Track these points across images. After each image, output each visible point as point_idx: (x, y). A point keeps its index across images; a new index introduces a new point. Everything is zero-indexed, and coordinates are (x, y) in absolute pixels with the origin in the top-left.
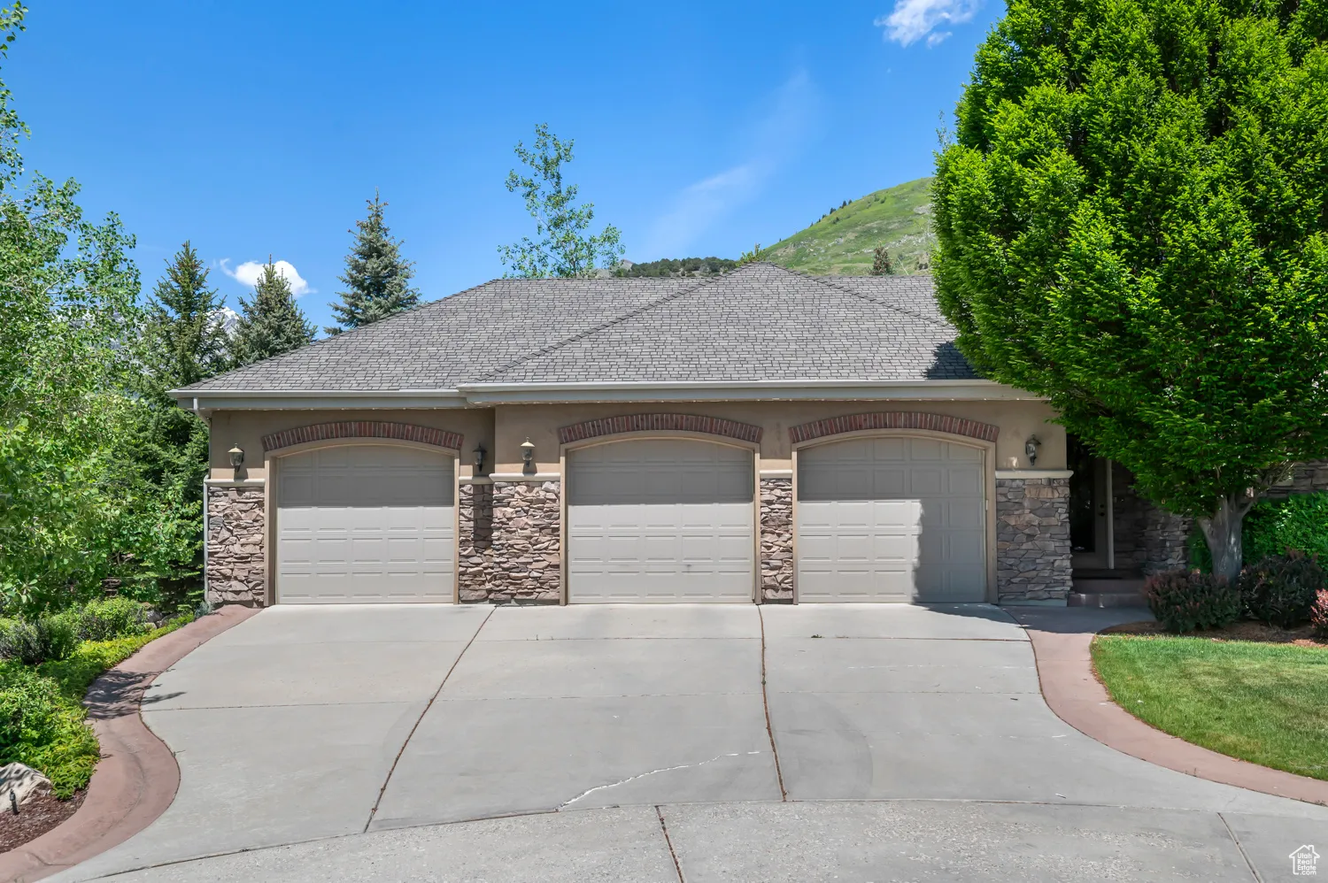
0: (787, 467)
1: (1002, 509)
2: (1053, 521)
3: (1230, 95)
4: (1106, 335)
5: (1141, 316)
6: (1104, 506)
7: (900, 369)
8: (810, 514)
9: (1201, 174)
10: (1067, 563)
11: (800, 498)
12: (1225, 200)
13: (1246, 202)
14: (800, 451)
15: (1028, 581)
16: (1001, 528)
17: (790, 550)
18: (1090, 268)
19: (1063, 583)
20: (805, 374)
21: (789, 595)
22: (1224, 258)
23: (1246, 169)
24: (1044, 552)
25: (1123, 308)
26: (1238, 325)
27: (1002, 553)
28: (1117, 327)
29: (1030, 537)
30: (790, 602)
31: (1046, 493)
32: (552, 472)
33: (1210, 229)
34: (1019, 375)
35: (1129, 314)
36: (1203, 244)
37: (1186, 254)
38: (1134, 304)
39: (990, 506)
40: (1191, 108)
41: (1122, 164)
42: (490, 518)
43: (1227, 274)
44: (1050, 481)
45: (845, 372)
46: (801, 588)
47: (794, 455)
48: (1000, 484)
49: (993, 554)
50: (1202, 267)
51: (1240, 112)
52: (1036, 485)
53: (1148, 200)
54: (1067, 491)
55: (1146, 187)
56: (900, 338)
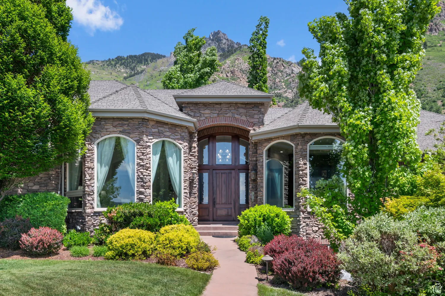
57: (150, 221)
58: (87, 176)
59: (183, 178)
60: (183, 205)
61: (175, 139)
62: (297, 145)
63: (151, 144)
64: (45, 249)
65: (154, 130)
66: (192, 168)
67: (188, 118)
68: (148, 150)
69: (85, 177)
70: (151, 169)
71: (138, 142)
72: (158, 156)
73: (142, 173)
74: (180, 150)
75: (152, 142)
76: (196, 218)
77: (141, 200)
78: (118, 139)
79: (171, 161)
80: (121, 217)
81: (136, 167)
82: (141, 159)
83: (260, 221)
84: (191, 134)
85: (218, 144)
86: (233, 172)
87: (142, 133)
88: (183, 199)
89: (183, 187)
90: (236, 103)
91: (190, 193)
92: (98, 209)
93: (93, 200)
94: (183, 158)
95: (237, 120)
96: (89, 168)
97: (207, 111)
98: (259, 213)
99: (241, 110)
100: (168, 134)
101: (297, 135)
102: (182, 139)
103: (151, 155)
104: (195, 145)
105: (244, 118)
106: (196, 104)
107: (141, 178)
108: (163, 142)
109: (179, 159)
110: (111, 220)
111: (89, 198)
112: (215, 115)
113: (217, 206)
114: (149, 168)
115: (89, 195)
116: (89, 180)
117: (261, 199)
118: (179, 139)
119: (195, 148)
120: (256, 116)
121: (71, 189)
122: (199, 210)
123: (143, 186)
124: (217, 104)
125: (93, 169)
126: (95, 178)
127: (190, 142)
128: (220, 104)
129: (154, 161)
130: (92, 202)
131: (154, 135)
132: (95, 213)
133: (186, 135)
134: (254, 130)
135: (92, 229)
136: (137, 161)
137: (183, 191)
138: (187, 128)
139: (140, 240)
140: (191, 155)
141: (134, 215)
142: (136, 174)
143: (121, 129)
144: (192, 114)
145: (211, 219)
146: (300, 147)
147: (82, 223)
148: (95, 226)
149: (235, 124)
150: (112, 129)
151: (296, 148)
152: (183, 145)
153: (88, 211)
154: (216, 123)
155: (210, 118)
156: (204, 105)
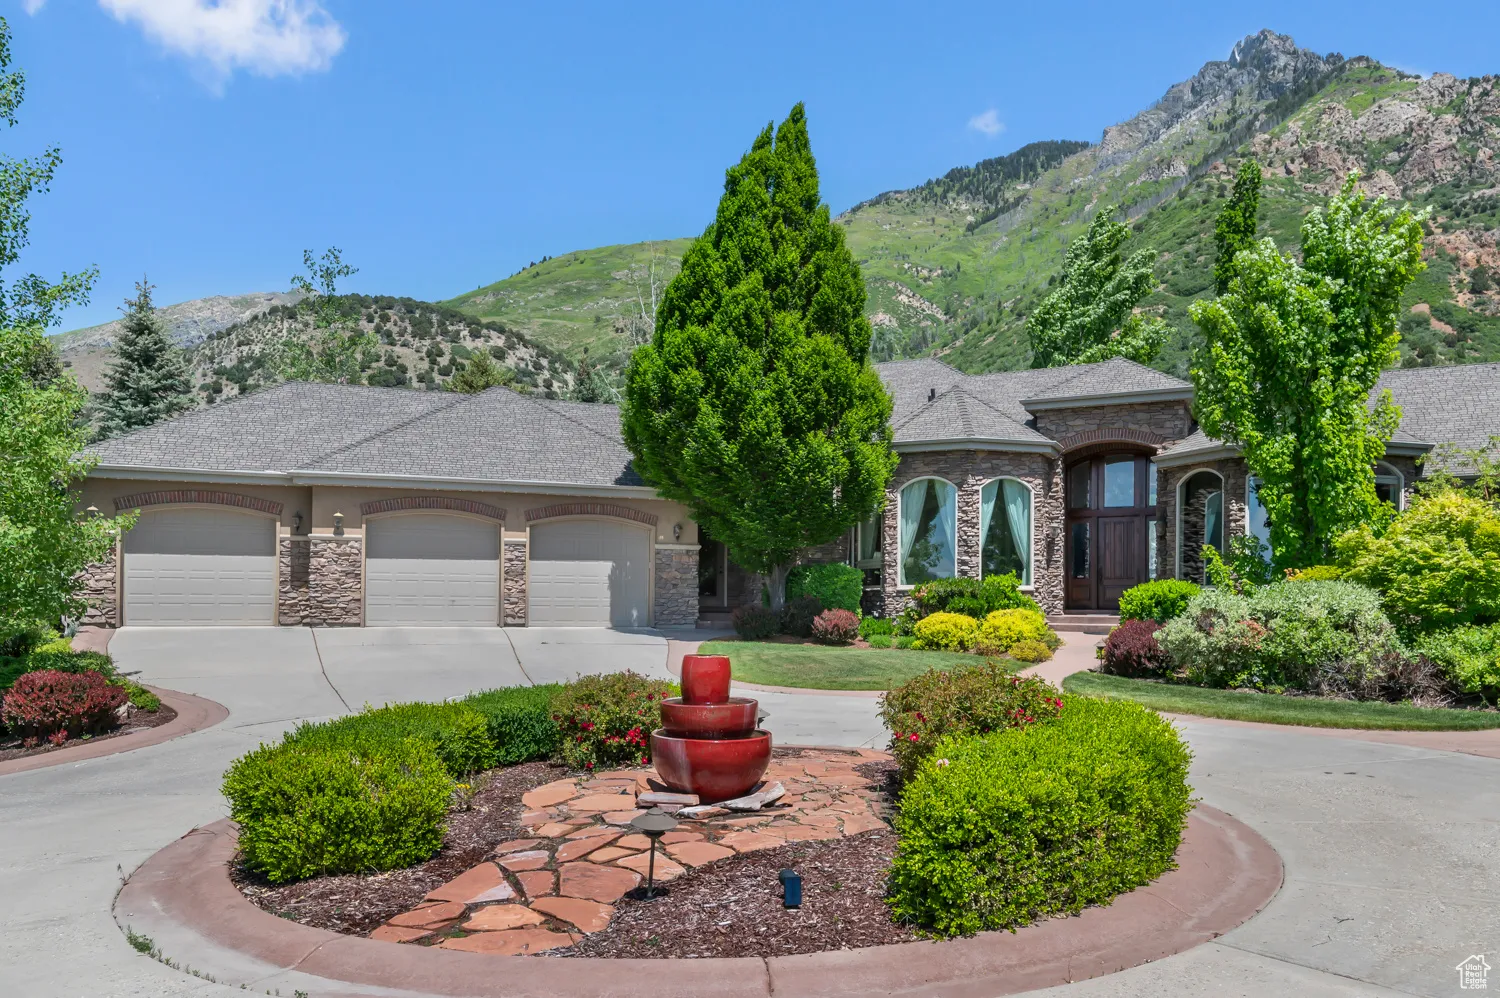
0: (523, 537)
1: (658, 568)
2: (689, 576)
3: (775, 353)
4: (713, 474)
5: (729, 465)
6: (722, 567)
7: (598, 477)
8: (538, 570)
9: (759, 395)
10: (696, 602)
11: (531, 559)
12: (770, 410)
13: (780, 412)
14: (531, 527)
15: (673, 613)
16: (658, 579)
17: (523, 591)
18: (706, 438)
19: (693, 614)
20: (536, 477)
21: (522, 621)
22: (768, 441)
23: (780, 395)
24: (683, 596)
25: (721, 460)
26: (776, 476)
27: (658, 596)
28: (717, 470)
29: (675, 586)
30: (523, 625)
31: (685, 559)
32: (356, 535)
33: (761, 424)
35: (723, 464)
36: (758, 432)
37: (751, 436)
38: (726, 460)
39: (652, 566)
40: (755, 358)
41: (721, 383)
42: (306, 566)
43: (769, 449)
44: (688, 551)
45: (562, 477)
46: (530, 616)
47: (528, 529)
48: (658, 552)
49: (652, 595)
50: (758, 444)
51: (778, 364)
52: (679, 553)
53: (733, 404)
54: (698, 558)
55: (732, 397)
56: (598, 454)
57: (973, 604)
58: (888, 539)
59: (1032, 537)
60: (1033, 580)
61: (1019, 476)
62: (1228, 477)
63: (980, 488)
64: (840, 635)
65: (984, 466)
66: (1052, 519)
67: (1045, 439)
68: (975, 497)
69: (885, 539)
70: (980, 526)
71: (960, 486)
72: (992, 505)
73: (966, 533)
74: (1029, 491)
75: (981, 483)
76: (1060, 604)
77: (964, 573)
78: (931, 485)
79: (1014, 511)
80: (934, 597)
81: (957, 523)
82: (964, 512)
83: (1150, 606)
84: (1050, 463)
86: (1136, 520)
87: (966, 472)
88: (1032, 572)
89: (1032, 552)
90: (1131, 405)
91: (1049, 561)
92: (901, 587)
93: (896, 573)
94: (1033, 505)
95: (1132, 433)
96: (890, 527)
97: (1079, 422)
98: (1151, 593)
99: (1140, 416)
100: (1009, 468)
101: (1227, 461)
102: (1032, 474)
103: (979, 505)
104: (1057, 480)
105: (1145, 429)
106: (1060, 411)
107: (964, 540)
108: (1001, 482)
109: (1027, 505)
110: (920, 603)
111: (890, 571)
112: (1094, 427)
113: (1106, 582)
114: (977, 524)
115: (890, 566)
116: (890, 545)
117: (1172, 570)
118: (1026, 475)
119: (1057, 484)
120: (1168, 424)
121: (864, 557)
122: (1066, 590)
123: (967, 553)
124: (1096, 408)
125: (895, 528)
126: (899, 541)
127: (1049, 476)
128: (1103, 407)
129: (985, 512)
130: (893, 576)
131: (985, 474)
132: (899, 592)
133: (1039, 466)
134: (1164, 448)
135: (894, 615)
136: (958, 514)
137: (1033, 558)
138: (1042, 455)
139: (956, 626)
140: (1051, 497)
141: (952, 594)
142: (957, 535)
143: (935, 468)
144: (1053, 428)
145: (1094, 605)
146: (1232, 481)
147: (880, 607)
148: (898, 612)
149: (1131, 440)
150: (921, 469)
151: (1226, 483)
152: (1034, 485)
153: (889, 589)
154: (1094, 441)
155: (1084, 432)
156: (1074, 411)
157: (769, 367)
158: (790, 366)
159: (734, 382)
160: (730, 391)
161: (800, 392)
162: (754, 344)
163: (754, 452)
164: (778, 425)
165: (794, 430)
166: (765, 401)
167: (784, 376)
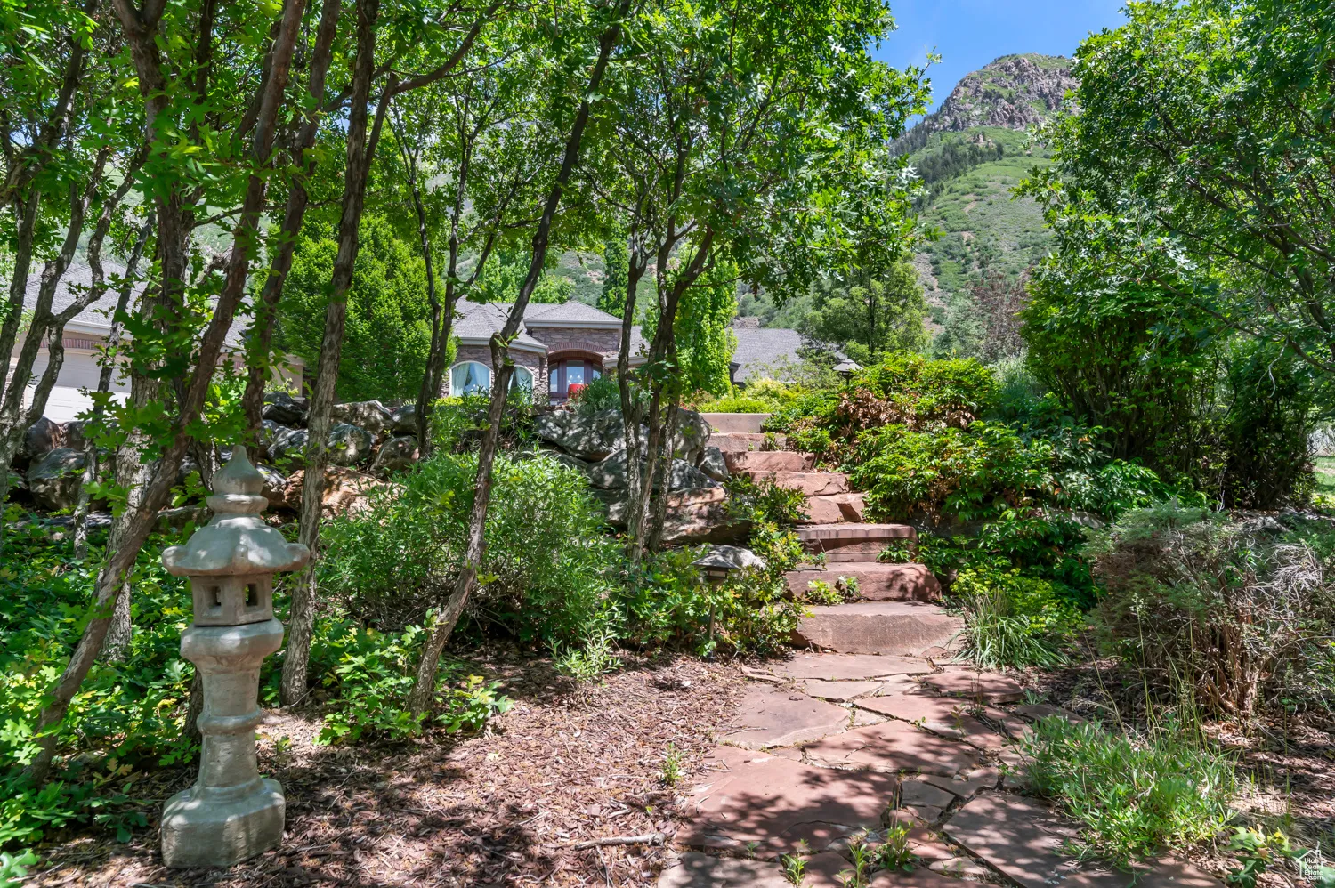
3: (395, 266)
5: (362, 337)
9: (385, 292)
12: (393, 302)
13: (400, 305)
22: (392, 323)
23: (399, 294)
25: (356, 333)
28: (352, 340)
33: (388, 312)
34: (305, 352)
35: (358, 335)
36: (386, 316)
37: (380, 318)
38: (360, 332)
40: (382, 267)
43: (393, 328)
50: (385, 324)
55: (367, 292)
61: (527, 365)
67: (540, 344)
78: (472, 365)
84: (542, 361)
85: (569, 369)
90: (588, 329)
94: (535, 384)
95: (589, 345)
96: (444, 393)
97: (559, 337)
99: (595, 336)
100: (520, 360)
102: (534, 365)
104: (545, 371)
105: (597, 344)
106: (547, 328)
112: (567, 341)
118: (531, 365)
119: (546, 373)
120: (610, 342)
124: (569, 329)
127: (541, 368)
128: (572, 329)
133: (537, 361)
134: (608, 356)
138: (539, 354)
140: (542, 381)
143: (474, 357)
144: (543, 338)
149: (587, 350)
150: (467, 355)
152: (535, 371)
154: (567, 349)
155: (562, 344)
156: (557, 330)
157: (390, 275)
158: (405, 276)
159: (367, 280)
160: (365, 288)
161: (412, 293)
162: (381, 258)
163: (380, 328)
164: (399, 313)
165: (408, 317)
166: (390, 296)
167: (402, 281)
